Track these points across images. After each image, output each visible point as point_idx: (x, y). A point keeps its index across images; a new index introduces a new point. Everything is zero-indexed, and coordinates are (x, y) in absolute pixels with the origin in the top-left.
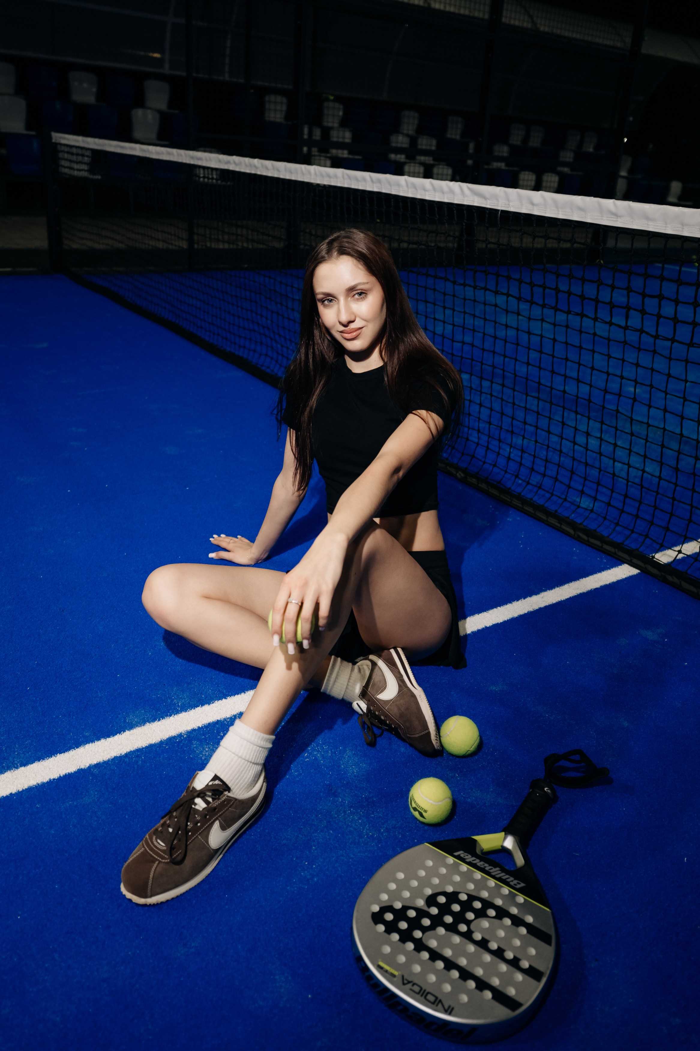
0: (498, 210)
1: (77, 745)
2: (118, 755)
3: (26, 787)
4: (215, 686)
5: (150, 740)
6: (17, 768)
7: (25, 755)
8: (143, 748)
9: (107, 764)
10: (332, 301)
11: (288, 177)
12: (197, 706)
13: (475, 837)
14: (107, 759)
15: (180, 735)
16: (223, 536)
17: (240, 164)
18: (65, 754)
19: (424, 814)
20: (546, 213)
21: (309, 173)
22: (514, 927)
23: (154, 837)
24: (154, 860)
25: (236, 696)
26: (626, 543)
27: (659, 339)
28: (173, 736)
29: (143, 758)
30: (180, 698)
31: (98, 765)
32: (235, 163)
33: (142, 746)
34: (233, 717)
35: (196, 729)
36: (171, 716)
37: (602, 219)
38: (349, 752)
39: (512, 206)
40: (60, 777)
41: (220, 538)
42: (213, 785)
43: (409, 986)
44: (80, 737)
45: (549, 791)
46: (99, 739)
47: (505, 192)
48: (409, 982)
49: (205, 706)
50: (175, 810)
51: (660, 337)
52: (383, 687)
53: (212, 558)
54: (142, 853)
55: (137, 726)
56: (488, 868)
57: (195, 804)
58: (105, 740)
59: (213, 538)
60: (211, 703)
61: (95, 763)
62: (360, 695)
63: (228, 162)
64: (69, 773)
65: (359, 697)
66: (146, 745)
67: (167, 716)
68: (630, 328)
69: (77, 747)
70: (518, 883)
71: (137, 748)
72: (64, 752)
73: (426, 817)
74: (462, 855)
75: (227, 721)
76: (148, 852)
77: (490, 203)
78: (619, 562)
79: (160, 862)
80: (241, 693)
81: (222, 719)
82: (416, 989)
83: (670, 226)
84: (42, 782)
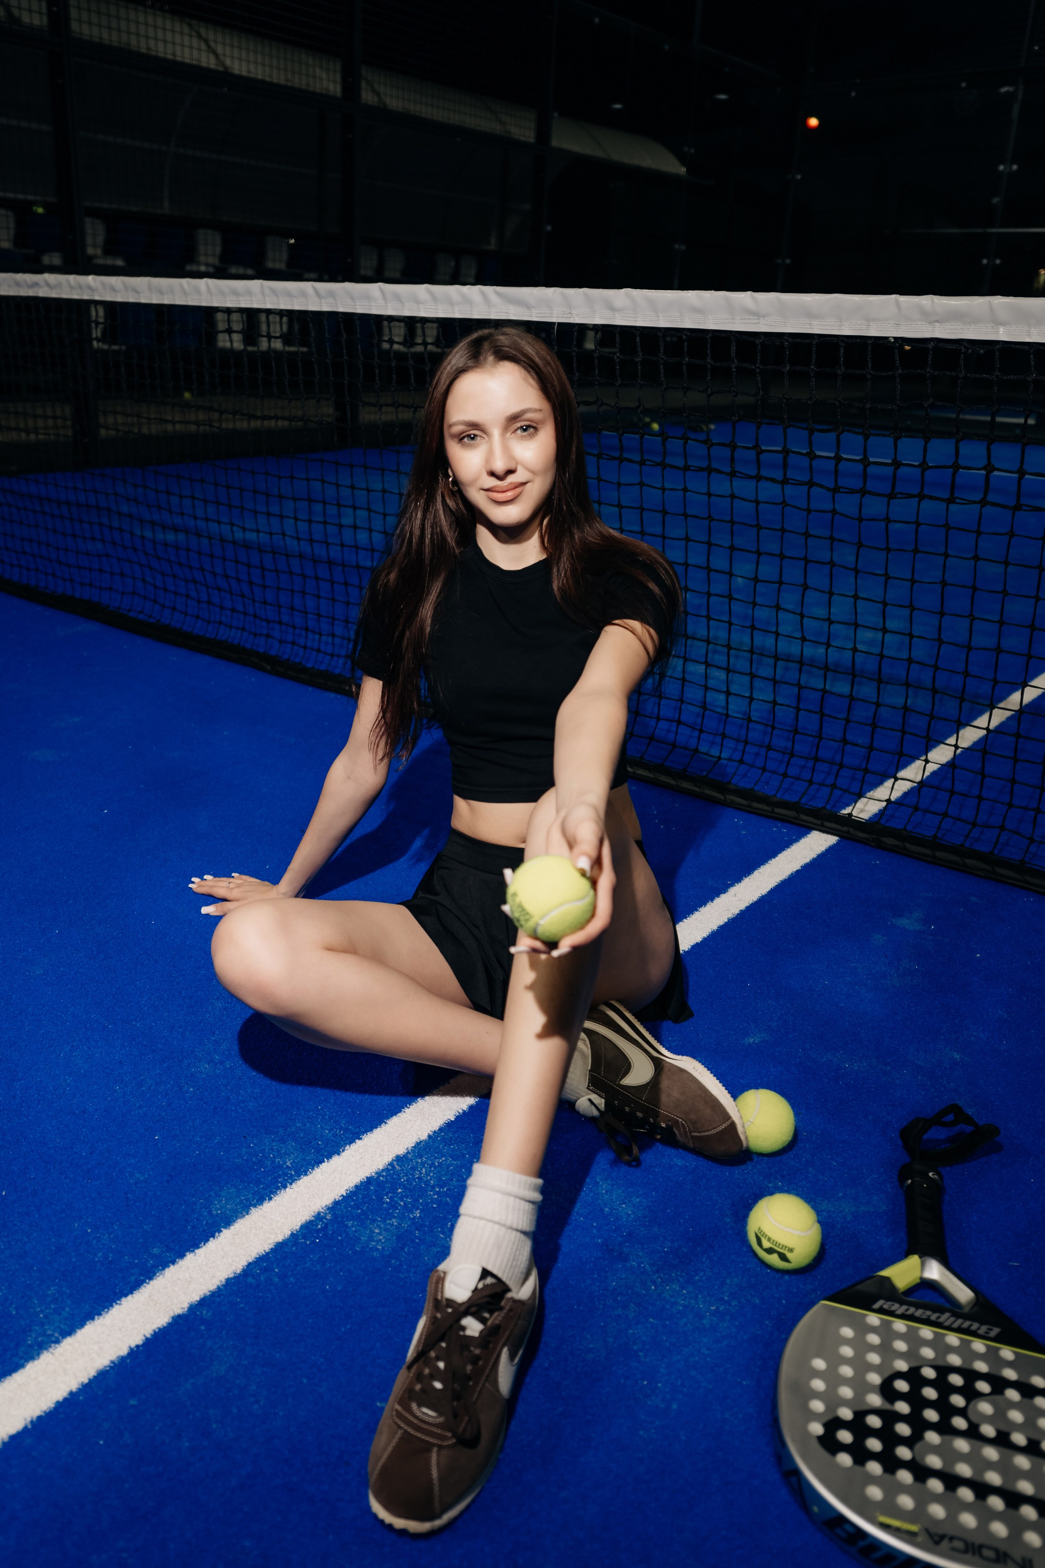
0: (554, 323)
1: (149, 1274)
2: (232, 1276)
3: (92, 1373)
4: (331, 1122)
5: (272, 1237)
6: (57, 1342)
7: (60, 1314)
8: (267, 1254)
9: (219, 1296)
10: (476, 438)
11: (155, 301)
12: (322, 1161)
13: (885, 1273)
14: (215, 1287)
15: (319, 1217)
16: (207, 877)
17: (59, 285)
18: (134, 1295)
19: (789, 1255)
20: (636, 321)
21: (197, 291)
22: (1027, 1401)
23: (414, 1406)
24: (428, 1447)
25: (375, 1131)
26: (804, 801)
27: (840, 492)
28: (308, 1220)
29: (277, 1270)
30: (285, 1154)
31: (204, 1302)
32: (48, 284)
33: (265, 1251)
34: (390, 1167)
35: (339, 1201)
36: (285, 1187)
37: (733, 323)
38: (603, 1183)
39: (576, 315)
40: (147, 1339)
41: (203, 883)
42: (485, 1286)
43: (945, 1543)
44: (146, 1259)
45: (936, 1176)
46: (182, 1256)
47: (563, 295)
48: (942, 1537)
49: (333, 1158)
50: (432, 1348)
51: (842, 490)
52: (625, 1066)
53: (207, 915)
54: (401, 1439)
55: (237, 1217)
56: (934, 1317)
57: (464, 1328)
58: (194, 1254)
59: (193, 883)
60: (341, 1150)
61: (198, 1299)
62: (589, 1086)
63: (36, 284)
64: (160, 1329)
65: (587, 1088)
66: (270, 1247)
67: (278, 1188)
68: (790, 481)
69: (151, 1279)
70: (989, 1329)
71: (258, 1256)
72: (132, 1293)
73: (791, 1260)
74: (886, 1307)
75: (383, 1176)
76: (412, 1435)
77: (537, 313)
78: (804, 830)
79: (440, 1447)
80: (380, 1125)
81: (373, 1174)
82: (959, 1545)
83: (846, 324)
84: (118, 1357)
